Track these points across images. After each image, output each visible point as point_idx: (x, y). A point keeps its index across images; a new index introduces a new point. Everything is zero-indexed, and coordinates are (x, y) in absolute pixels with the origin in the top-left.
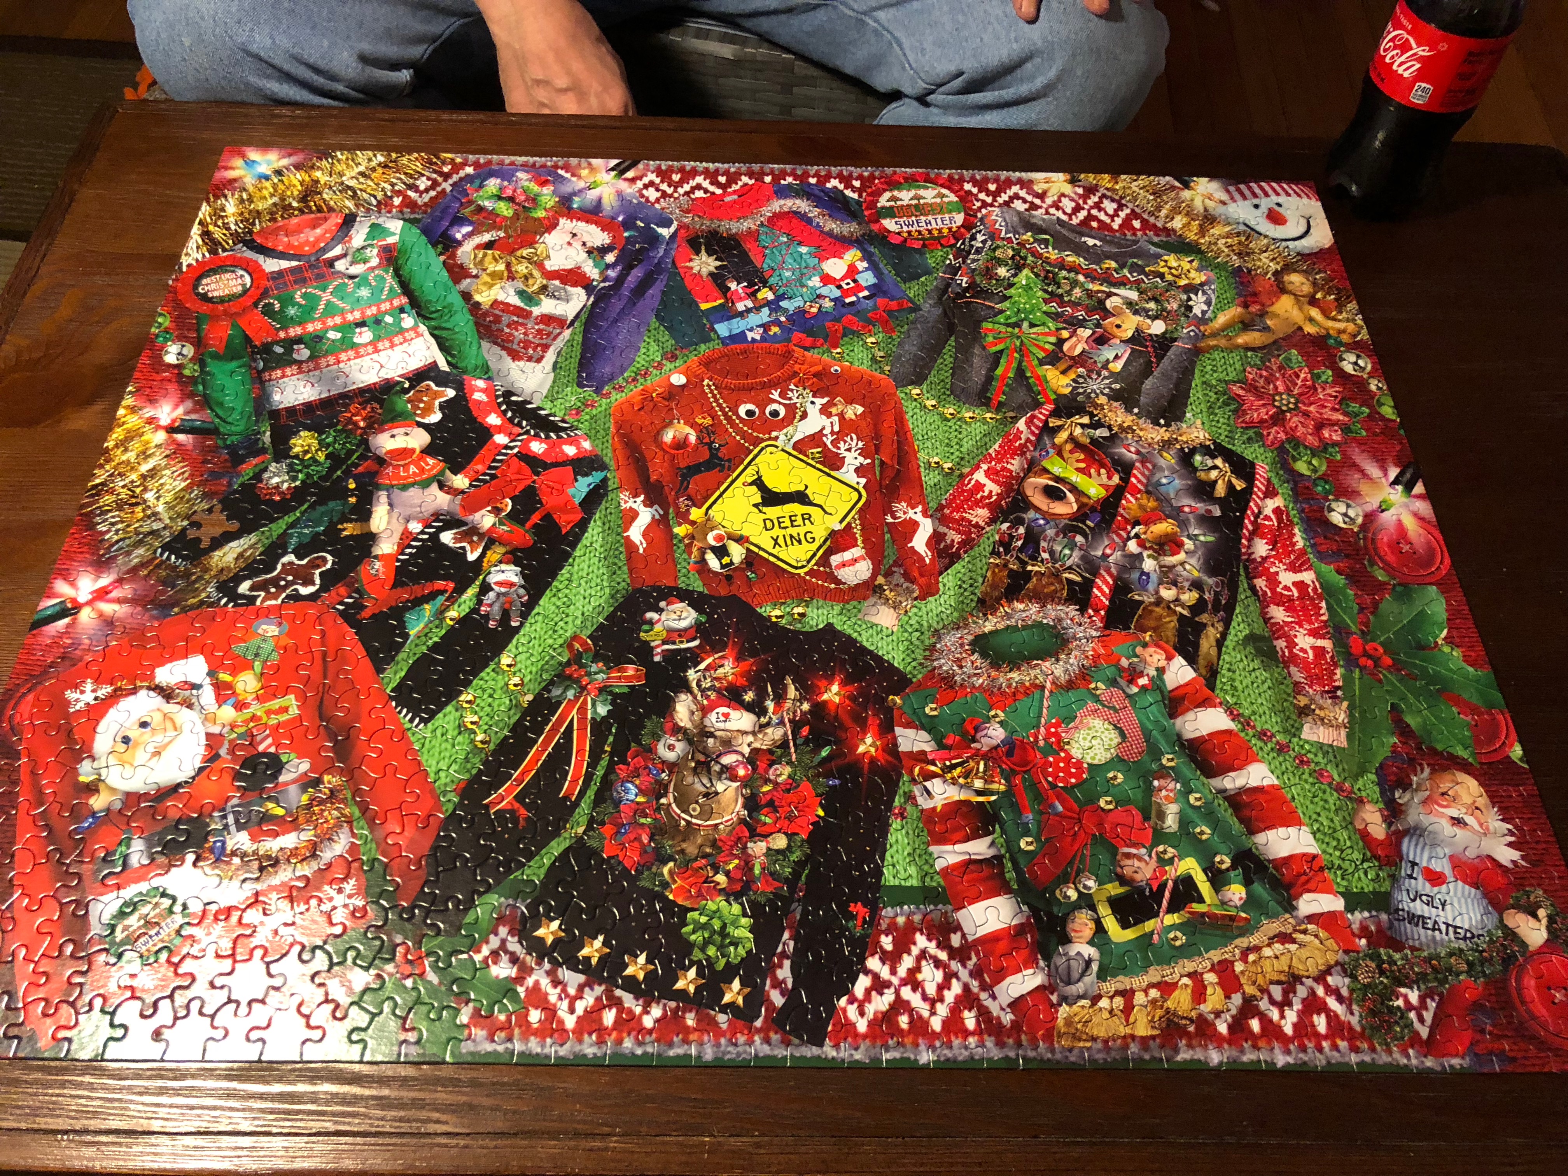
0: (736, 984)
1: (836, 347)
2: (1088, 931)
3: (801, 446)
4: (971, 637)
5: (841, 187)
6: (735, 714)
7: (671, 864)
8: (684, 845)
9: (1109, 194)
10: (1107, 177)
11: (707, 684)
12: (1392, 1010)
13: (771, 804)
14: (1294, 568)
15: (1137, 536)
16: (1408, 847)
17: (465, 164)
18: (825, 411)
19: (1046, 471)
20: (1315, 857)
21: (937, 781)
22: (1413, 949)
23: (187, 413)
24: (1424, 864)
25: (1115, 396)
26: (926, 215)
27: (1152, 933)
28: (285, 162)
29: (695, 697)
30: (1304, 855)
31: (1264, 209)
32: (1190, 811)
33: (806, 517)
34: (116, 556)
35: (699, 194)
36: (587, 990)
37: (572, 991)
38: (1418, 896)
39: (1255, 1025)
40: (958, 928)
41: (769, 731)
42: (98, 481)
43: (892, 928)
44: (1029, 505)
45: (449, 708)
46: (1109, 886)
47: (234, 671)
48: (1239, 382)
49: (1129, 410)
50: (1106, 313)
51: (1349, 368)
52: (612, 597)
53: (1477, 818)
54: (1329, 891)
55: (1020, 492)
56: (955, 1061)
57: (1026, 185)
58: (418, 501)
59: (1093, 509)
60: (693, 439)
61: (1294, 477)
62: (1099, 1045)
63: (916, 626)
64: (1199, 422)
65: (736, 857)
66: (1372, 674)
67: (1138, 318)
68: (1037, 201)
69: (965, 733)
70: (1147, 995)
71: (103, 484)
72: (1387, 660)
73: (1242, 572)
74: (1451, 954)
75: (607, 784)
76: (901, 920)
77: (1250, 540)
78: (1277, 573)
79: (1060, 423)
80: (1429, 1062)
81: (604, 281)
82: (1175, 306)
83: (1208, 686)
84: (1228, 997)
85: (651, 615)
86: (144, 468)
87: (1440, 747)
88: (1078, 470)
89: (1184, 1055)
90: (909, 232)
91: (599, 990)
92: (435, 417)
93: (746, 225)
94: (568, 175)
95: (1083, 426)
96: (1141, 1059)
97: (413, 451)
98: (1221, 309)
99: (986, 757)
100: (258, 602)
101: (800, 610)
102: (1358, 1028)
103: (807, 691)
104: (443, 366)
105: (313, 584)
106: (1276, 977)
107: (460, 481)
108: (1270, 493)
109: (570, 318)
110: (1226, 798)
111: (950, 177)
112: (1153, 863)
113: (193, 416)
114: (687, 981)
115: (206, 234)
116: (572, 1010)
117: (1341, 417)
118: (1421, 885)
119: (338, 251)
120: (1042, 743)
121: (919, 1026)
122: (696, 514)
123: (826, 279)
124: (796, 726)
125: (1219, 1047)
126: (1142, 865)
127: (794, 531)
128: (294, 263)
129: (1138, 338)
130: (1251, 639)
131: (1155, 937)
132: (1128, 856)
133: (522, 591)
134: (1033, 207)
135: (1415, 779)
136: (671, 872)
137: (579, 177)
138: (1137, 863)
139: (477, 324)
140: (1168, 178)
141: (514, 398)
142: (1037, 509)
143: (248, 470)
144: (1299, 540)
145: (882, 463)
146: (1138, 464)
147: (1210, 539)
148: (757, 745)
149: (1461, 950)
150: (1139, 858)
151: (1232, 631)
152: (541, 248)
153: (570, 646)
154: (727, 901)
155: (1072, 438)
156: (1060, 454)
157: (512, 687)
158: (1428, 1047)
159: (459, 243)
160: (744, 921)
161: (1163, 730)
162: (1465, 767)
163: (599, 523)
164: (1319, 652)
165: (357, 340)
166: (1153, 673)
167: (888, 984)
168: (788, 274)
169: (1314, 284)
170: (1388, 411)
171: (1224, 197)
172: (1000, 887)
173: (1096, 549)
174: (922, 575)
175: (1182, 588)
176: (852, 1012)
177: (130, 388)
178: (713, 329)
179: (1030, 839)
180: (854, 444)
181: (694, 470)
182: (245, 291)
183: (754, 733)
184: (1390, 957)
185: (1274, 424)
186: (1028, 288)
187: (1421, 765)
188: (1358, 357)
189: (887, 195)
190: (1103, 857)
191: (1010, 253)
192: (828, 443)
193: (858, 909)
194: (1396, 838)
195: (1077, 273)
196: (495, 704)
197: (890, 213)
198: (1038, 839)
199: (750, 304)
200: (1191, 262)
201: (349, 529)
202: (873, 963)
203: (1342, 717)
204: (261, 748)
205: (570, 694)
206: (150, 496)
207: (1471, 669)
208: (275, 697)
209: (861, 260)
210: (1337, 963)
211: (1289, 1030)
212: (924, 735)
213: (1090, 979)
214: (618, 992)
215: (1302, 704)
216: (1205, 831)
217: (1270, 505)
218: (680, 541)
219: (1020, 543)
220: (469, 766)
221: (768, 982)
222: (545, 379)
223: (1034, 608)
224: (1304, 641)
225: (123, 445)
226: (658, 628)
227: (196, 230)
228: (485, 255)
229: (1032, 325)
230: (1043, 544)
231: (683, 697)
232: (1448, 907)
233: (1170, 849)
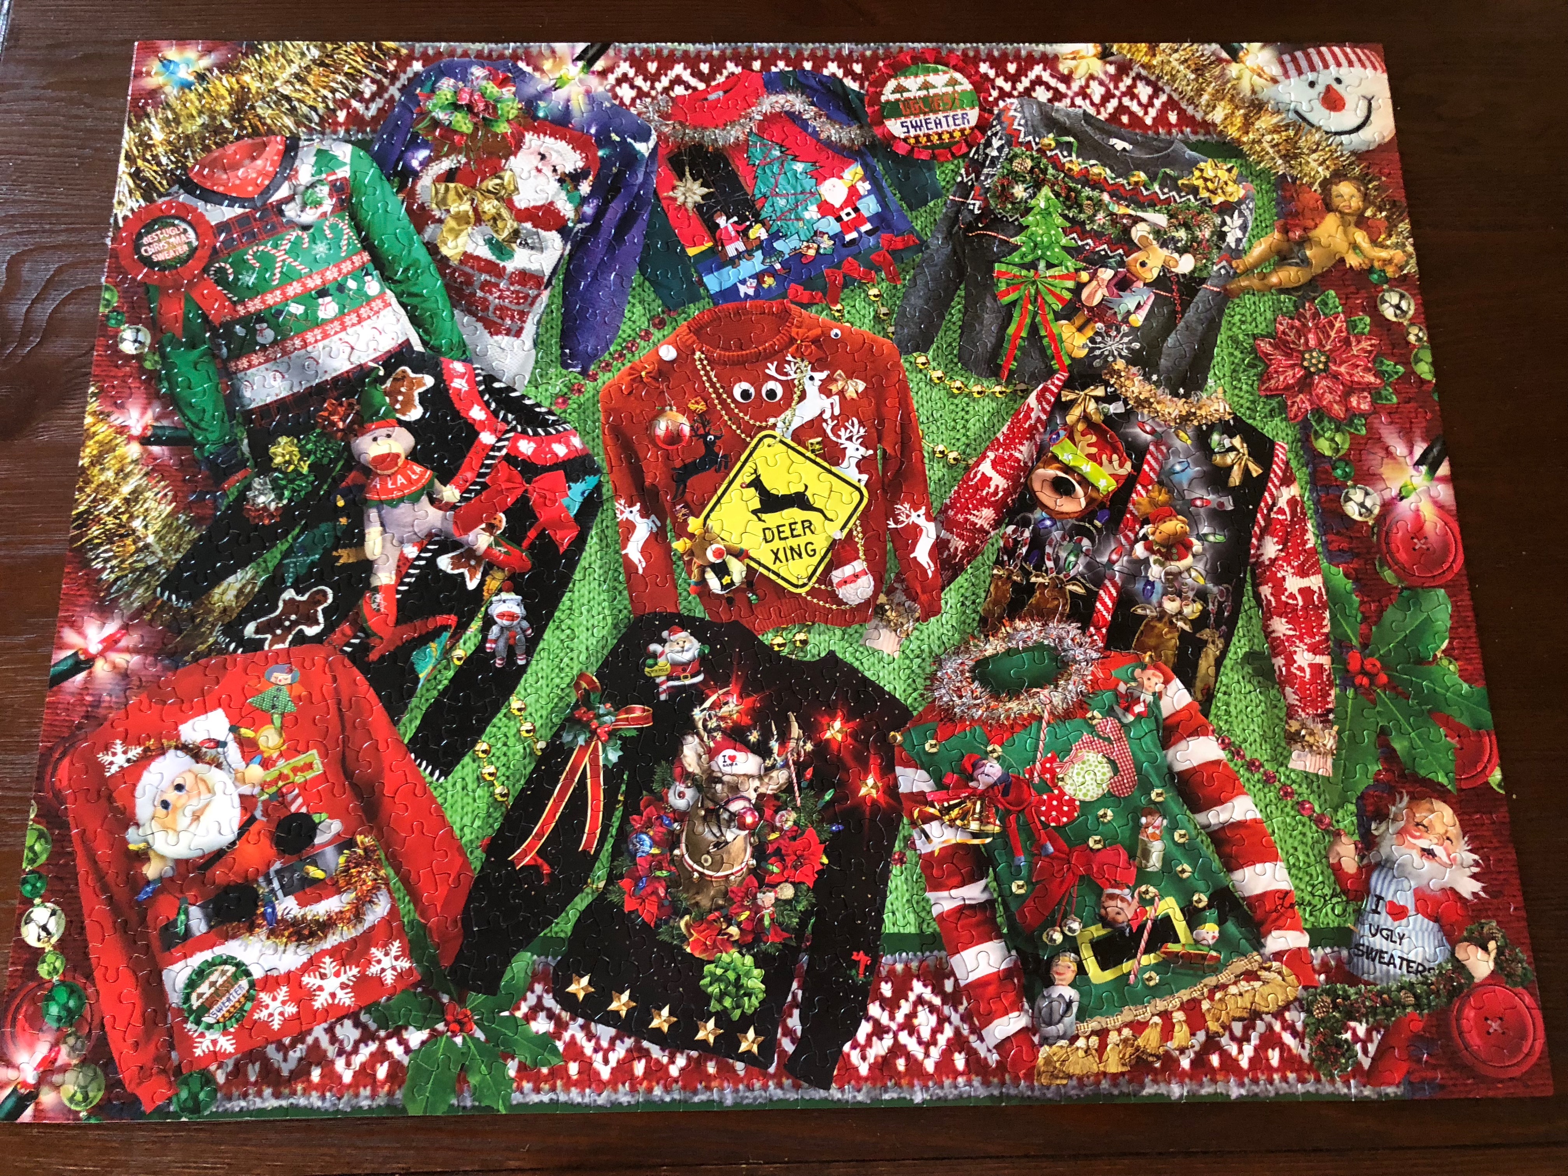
0: (751, 1034)
1: (835, 303)
2: (1070, 975)
3: (799, 436)
4: (971, 663)
5: (840, 73)
6: (741, 756)
7: (687, 917)
8: (698, 898)
9: (1144, 73)
10: (1143, 47)
11: (712, 724)
12: (1339, 1044)
13: (778, 852)
14: (1302, 572)
15: (1145, 537)
16: (1377, 883)
17: (411, 57)
18: (825, 390)
19: (1055, 458)
20: (1287, 893)
21: (935, 824)
22: (1367, 983)
23: (157, 419)
24: (1389, 898)
25: (1134, 359)
26: (935, 112)
27: (1129, 973)
28: (206, 62)
29: (702, 740)
30: (1277, 891)
31: (1320, 88)
33: (807, 525)
34: (118, 598)
35: (679, 90)
36: (618, 1042)
37: (605, 1044)
38: (1379, 930)
39: (1215, 1060)
40: (952, 973)
41: (774, 774)
42: (81, 508)
43: (891, 976)
44: (1036, 503)
45: (467, 759)
46: (1093, 928)
47: (255, 725)
48: (1269, 335)
49: (1147, 378)
50: (1131, 247)
51: (1389, 313)
52: (615, 626)
53: (1446, 849)
54: (1294, 927)
55: (1028, 488)
56: (946, 1099)
57: (1050, 61)
58: (409, 519)
59: (1102, 506)
60: (687, 430)
61: (1313, 458)
62: (1074, 1082)
63: (917, 652)
64: (1220, 390)
65: (747, 908)
66: (1366, 694)
67: (1165, 252)
68: (1062, 87)
69: (963, 771)
71: (87, 512)
72: (1383, 678)
73: (1249, 580)
74: (1401, 988)
75: (623, 836)
76: (899, 967)
77: (1260, 538)
78: (1284, 578)
79: (1072, 396)
80: (1367, 1092)
81: (580, 222)
82: (1207, 234)
84: (1193, 1034)
85: (654, 647)
86: (126, 490)
87: (1422, 773)
88: (1091, 457)
89: (1149, 1090)
90: (917, 138)
91: (629, 1042)
92: (416, 413)
93: (734, 134)
94: (529, 69)
95: (1097, 399)
96: (1111, 1094)
97: (398, 456)
98: (1257, 237)
99: (982, 796)
100: (266, 647)
101: (801, 636)
102: (1307, 1061)
103: (810, 730)
104: (418, 347)
105: (318, 624)
106: (1238, 1015)
108: (1287, 480)
109: (547, 272)
110: (1210, 835)
111: (965, 53)
112: (1135, 903)
113: (165, 423)
114: (708, 1032)
115: (136, 175)
116: (606, 1061)
117: (1372, 379)
118: (1384, 920)
121: (915, 1067)
122: (694, 524)
123: (826, 209)
124: (801, 768)
125: (1182, 1083)
126: (1124, 905)
127: (792, 542)
128: (238, 211)
129: (1164, 280)
130: (1251, 657)
131: (1132, 977)
132: (1112, 897)
133: (525, 624)
134: (1058, 96)
135: (1393, 809)
136: (687, 925)
137: (542, 71)
138: (1119, 904)
139: (447, 286)
140: (1215, 46)
141: (496, 385)
142: (1044, 507)
143: (232, 486)
144: (1311, 539)
145: (884, 452)
146: (1152, 448)
147: (1220, 538)
148: (762, 790)
149: (1412, 984)
150: (1123, 900)
151: (1232, 649)
152: (507, 175)
153: (577, 686)
154: (740, 952)
155: (1085, 417)
156: (1071, 438)
157: (524, 734)
158: (1367, 1077)
159: (416, 175)
160: (757, 972)
161: (1153, 761)
162: (1442, 794)
163: (595, 539)
164: (1317, 669)
165: (322, 314)
166: (1150, 698)
167: (887, 1030)
168: (782, 202)
169: (1365, 197)
170: (1424, 370)
171: (1275, 70)
172: (990, 932)
173: (1101, 554)
174: (924, 592)
175: (1187, 598)
176: (855, 1057)
177: (92, 389)
178: (701, 283)
179: (1021, 883)
180: (855, 430)
181: (689, 470)
182: (193, 251)
183: (760, 778)
184: (1345, 991)
185: (1300, 391)
186: (1047, 213)
187: (1401, 793)
188: (1402, 297)
189: (892, 84)
190: (1090, 900)
191: (1029, 164)
192: (829, 431)
193: (861, 957)
194: (1367, 870)
195: (1102, 191)
196: (510, 754)
197: (895, 110)
198: (1029, 882)
199: (740, 246)
200: (1229, 170)
201: (345, 557)
202: (874, 1009)
203: (1329, 742)
204: (293, 809)
205: (581, 740)
206: (137, 524)
207: (1465, 686)
208: (299, 752)
209: (863, 179)
210: (1296, 999)
211: (1244, 1064)
212: (922, 774)
213: (1069, 1019)
214: (645, 1044)
215: (1293, 730)
217: (1286, 494)
218: (680, 558)
219: (1024, 550)
220: (491, 821)
221: (780, 1030)
222: (527, 357)
224: (1304, 658)
225: (98, 460)
226: (661, 661)
227: (123, 166)
228: (447, 189)
229: (1049, 266)
230: (1048, 550)
231: (689, 738)
232: (1405, 941)
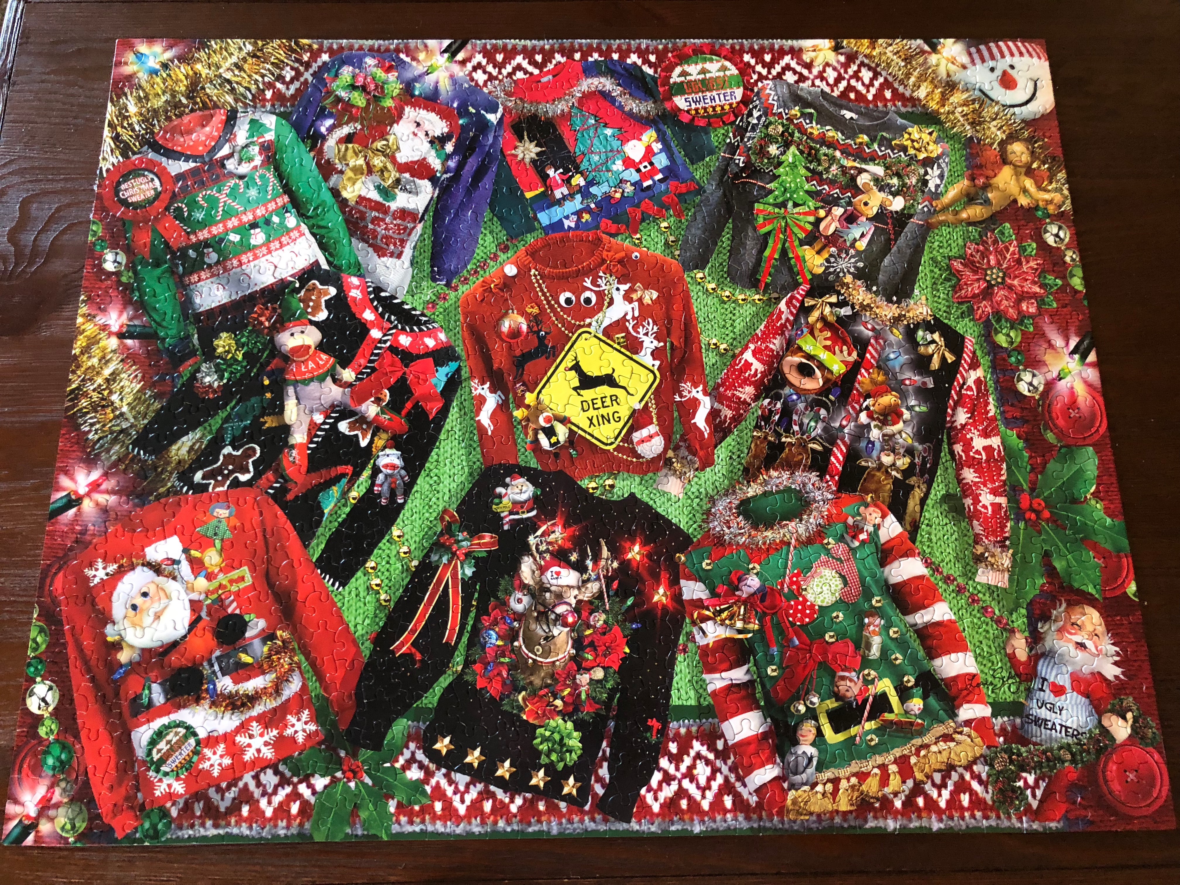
0: (571, 781)
1: (636, 233)
2: (811, 737)
3: (609, 331)
4: (737, 502)
5: (639, 62)
6: (564, 572)
7: (524, 693)
8: (532, 678)
9: (866, 61)
10: (866, 42)
11: (543, 548)
12: (1014, 790)
13: (592, 644)
14: (986, 435)
15: (867, 408)
16: (1043, 668)
17: (320, 51)
18: (628, 298)
19: (800, 349)
20: (974, 676)
21: (710, 623)
22: (1035, 744)
23: (130, 320)
24: (1052, 680)
25: (859, 275)
26: (710, 90)
27: (856, 736)
28: (169, 55)
29: (535, 559)
30: (968, 674)
31: (998, 72)
32: (889, 642)
33: (614, 399)
34: (100, 453)
35: (520, 75)
36: (472, 787)
37: (462, 788)
38: (1044, 704)
39: (920, 801)
40: (722, 736)
41: (589, 585)
42: (74, 386)
43: (677, 737)
44: (785, 382)
45: (359, 574)
46: (828, 702)
47: (202, 548)
48: (960, 257)
49: (869, 289)
50: (857, 191)
51: (1050, 240)
52: (471, 474)
53: (1094, 643)
54: (980, 701)
55: (779, 371)
56: (717, 830)
57: (796, 53)
59: (835, 384)
60: (524, 327)
61: (994, 349)
62: (814, 818)
63: (697, 494)
64: (924, 298)
65: (568, 686)
66: (1034, 526)
67: (882, 195)
68: (805, 72)
69: (731, 583)
70: (849, 781)
71: (77, 388)
72: (1046, 514)
73: (945, 440)
74: (1060, 748)
75: (476, 632)
76: (683, 731)
77: (954, 409)
78: (972, 439)
79: (812, 303)
80: (1035, 826)
81: (446, 172)
82: (914, 181)
83: (910, 539)
84: (904, 782)
85: (500, 490)
86: (107, 372)
87: (1076, 585)
88: (826, 347)
89: (871, 824)
91: (480, 787)
92: (323, 315)
93: (561, 107)
94: (408, 60)
95: (831, 305)
96: (842, 827)
97: (309, 347)
98: (952, 183)
99: (745, 602)
100: (210, 490)
101: (609, 482)
102: (990, 802)
103: (616, 552)
104: (325, 266)
105: (249, 472)
106: (938, 767)
107: (348, 375)
108: (974, 365)
109: (421, 211)
110: (916, 631)
111: (733, 47)
112: (860, 683)
113: (136, 322)
114: (539, 779)
115: (116, 138)
116: (463, 801)
117: (1038, 290)
118: (1048, 696)
119: (225, 150)
120: (786, 590)
121: (694, 806)
122: (530, 398)
123: (628, 163)
124: (609, 580)
125: (895, 819)
126: (852, 685)
127: (604, 411)
128: (192, 165)
129: (882, 216)
130: (947, 498)
131: (858, 738)
132: (843, 678)
133: (403, 472)
134: (802, 78)
135: (1055, 612)
136: (524, 699)
137: (418, 61)
138: (848, 683)
139: (347, 221)
140: (919, 42)
141: (383, 294)
142: (792, 385)
143: (186, 369)
144: (992, 410)
145: (672, 344)
146: (872, 341)
147: (924, 409)
148: (580, 597)
150: (851, 680)
151: (933, 492)
152: (391, 138)
153: (442, 519)
154: (563, 719)
155: (822, 318)
156: (812, 333)
157: (402, 555)
158: (1036, 815)
159: (324, 138)
160: (576, 734)
161: (873, 576)
162: (1091, 601)
163: (456, 409)
164: (996, 507)
165: (253, 242)
166: (871, 529)
167: (674, 778)
168: (596, 158)
169: (1032, 153)
170: (1077, 282)
171: (964, 59)
172: (751, 705)
173: (834, 421)
174: (701, 449)
175: (899, 454)
176: (649, 798)
177: (82, 297)
178: (536, 218)
179: (774, 667)
180: (650, 328)
181: (526, 357)
182: (158, 195)
183: (579, 588)
184: (1019, 750)
185: (984, 299)
186: (793, 166)
187: (1060, 601)
188: (1060, 228)
189: (678, 70)
190: (826, 681)
191: (781, 129)
192: (630, 329)
193: (654, 723)
194: (1035, 658)
195: (835, 149)
196: (392, 570)
197: (681, 89)
198: (780, 667)
199: (565, 191)
200: (931, 134)
201: (270, 422)
202: (664, 763)
203: (1007, 562)
204: (230, 610)
205: (445, 560)
206: (115, 398)
207: (1109, 520)
208: (234, 568)
209: (657, 141)
210: (982, 756)
211: (943, 804)
212: (700, 586)
213: (811, 770)
214: (492, 788)
215: (979, 553)
216: (898, 657)
217: (973, 376)
218: (520, 423)
219: (777, 417)
220: (377, 620)
221: (593, 778)
222: (406, 273)
223: (786, 475)
224: (987, 499)
225: (86, 350)
226: (505, 500)
227: (107, 132)
228: (347, 149)
229: (796, 205)
230: (795, 417)
231: (526, 558)
232: (1064, 712)
233: (872, 672)
